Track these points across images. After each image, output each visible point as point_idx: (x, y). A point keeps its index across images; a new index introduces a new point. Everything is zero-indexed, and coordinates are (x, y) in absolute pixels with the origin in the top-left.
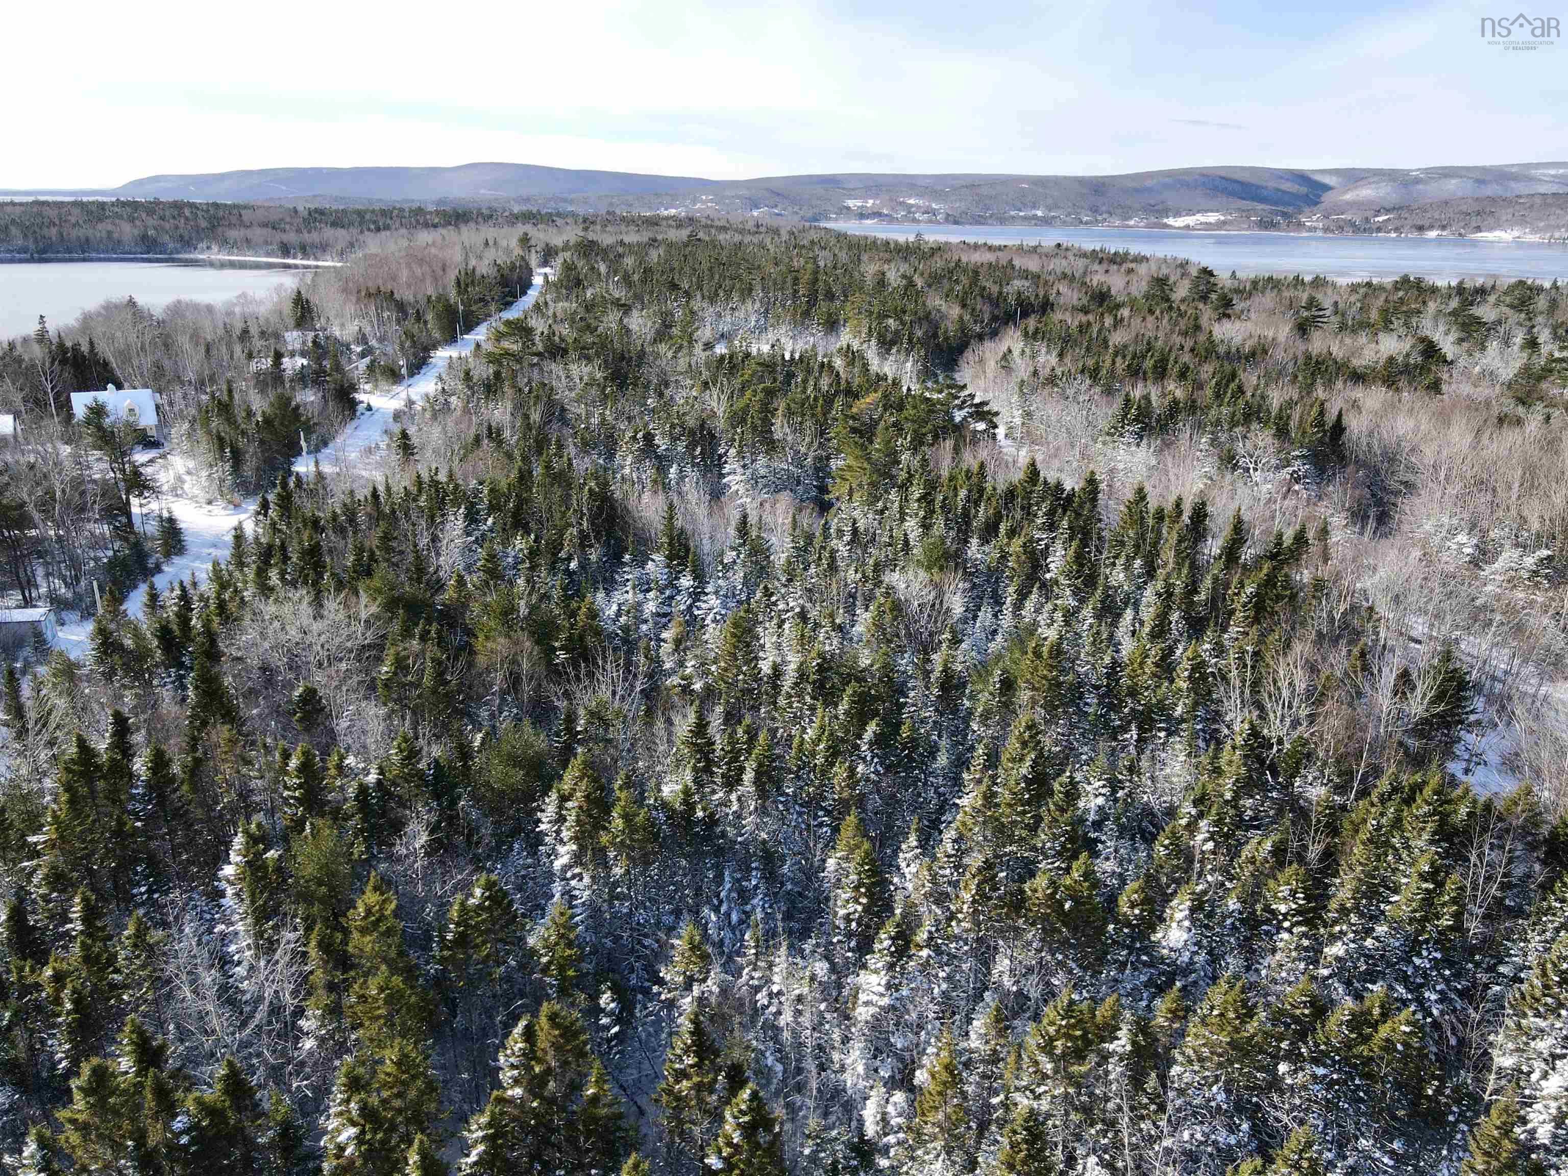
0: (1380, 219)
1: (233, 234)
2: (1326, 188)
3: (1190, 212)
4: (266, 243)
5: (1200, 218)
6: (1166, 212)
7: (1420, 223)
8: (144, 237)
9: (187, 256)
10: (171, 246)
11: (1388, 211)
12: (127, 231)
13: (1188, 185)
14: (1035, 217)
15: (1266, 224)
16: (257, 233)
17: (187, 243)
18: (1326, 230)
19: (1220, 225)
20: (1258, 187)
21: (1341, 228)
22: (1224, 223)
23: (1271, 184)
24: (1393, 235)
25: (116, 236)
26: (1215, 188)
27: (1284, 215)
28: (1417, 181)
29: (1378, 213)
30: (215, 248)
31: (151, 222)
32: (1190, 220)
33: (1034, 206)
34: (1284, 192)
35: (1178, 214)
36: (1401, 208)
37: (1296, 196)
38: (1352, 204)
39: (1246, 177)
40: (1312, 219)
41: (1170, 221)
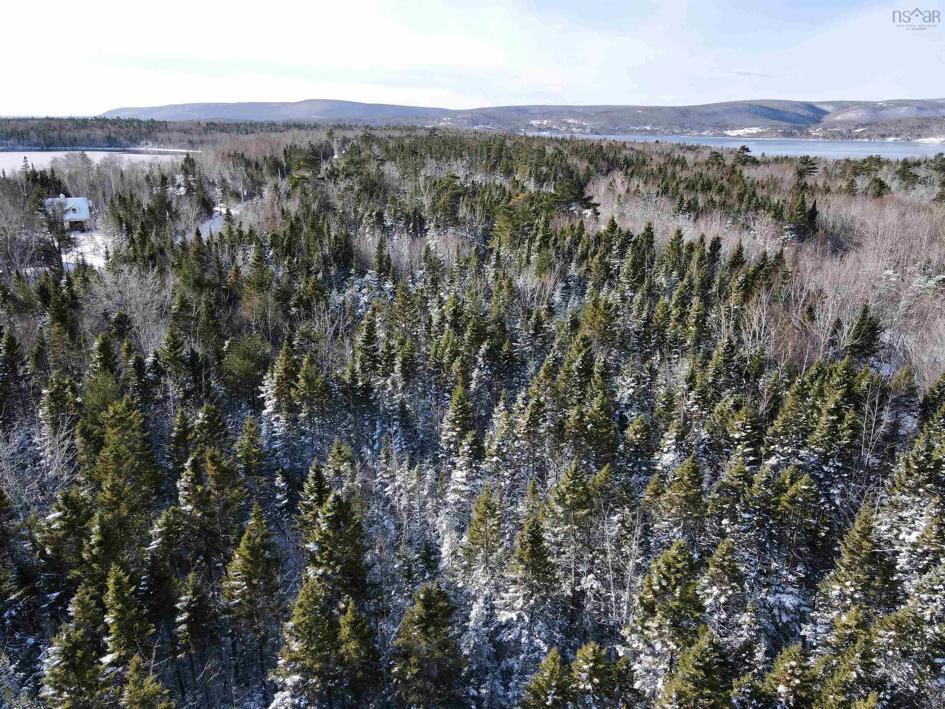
0: (858, 131)
1: (161, 136)
2: (825, 113)
3: (741, 127)
4: (181, 141)
5: (747, 130)
6: (726, 127)
7: (882, 133)
8: (109, 138)
9: (134, 149)
10: (125, 142)
11: (863, 126)
12: (99, 133)
13: (740, 111)
14: (646, 130)
15: (788, 134)
16: (176, 135)
17: (134, 141)
18: (825, 137)
19: (759, 135)
20: (783, 112)
21: (834, 136)
22: (762, 133)
23: (792, 110)
24: (866, 140)
25: (92, 137)
26: (757, 113)
27: (799, 129)
28: (882, 108)
29: (857, 127)
30: (150, 144)
31: (113, 129)
32: (741, 132)
33: (645, 124)
34: (800, 115)
35: (733, 128)
36: (871, 124)
37: (807, 118)
38: (841, 122)
39: (774, 106)
40: (816, 131)
41: (729, 133)
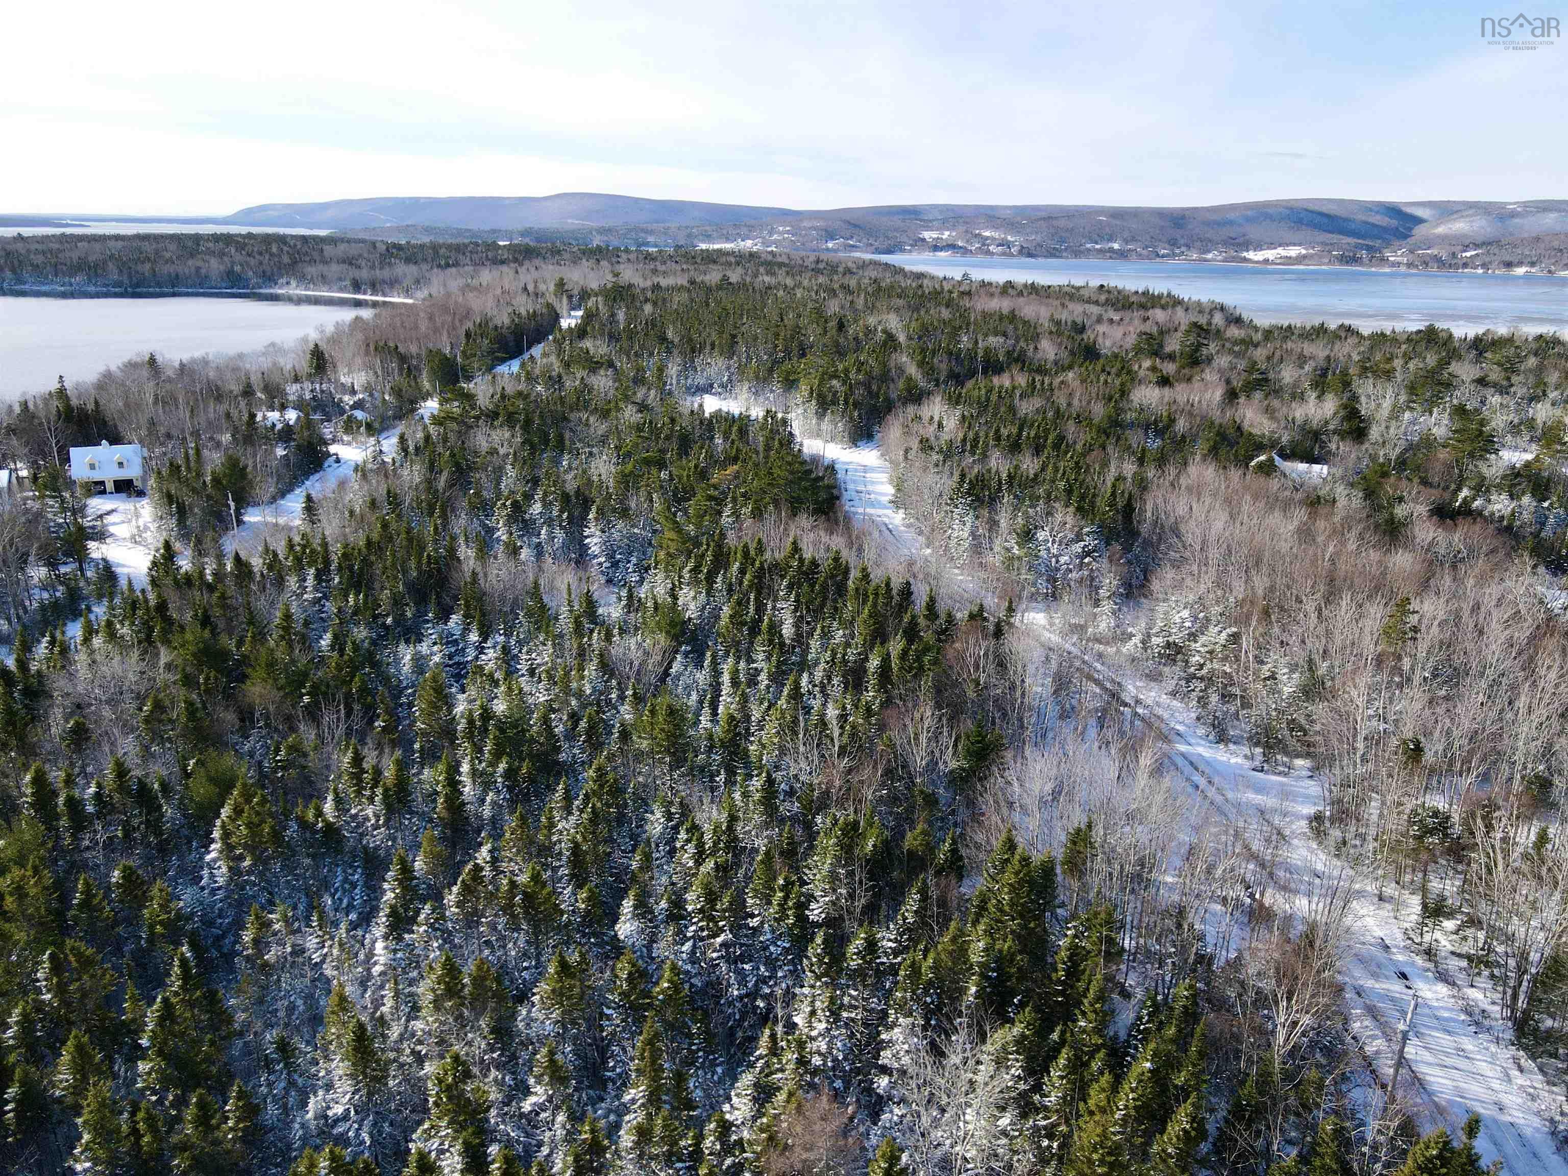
0: (1468, 254)
2: (1419, 221)
3: (1272, 246)
5: (1281, 251)
6: (1247, 245)
7: (1509, 259)
8: (230, 273)
9: (267, 291)
10: (254, 281)
11: (1478, 246)
12: (215, 266)
13: (1272, 219)
15: (1348, 259)
16: (334, 269)
18: (1410, 265)
19: (1300, 259)
20: (1346, 220)
21: (1425, 264)
22: (1304, 257)
23: (1361, 217)
24: (1480, 271)
25: (203, 271)
26: (1301, 221)
28: (1514, 214)
29: (1466, 248)
30: (294, 283)
32: (1270, 254)
33: (1111, 239)
34: (1373, 225)
35: (1258, 247)
36: (1491, 242)
37: (1385, 229)
38: (1443, 238)
40: (1397, 254)
41: (1251, 255)
